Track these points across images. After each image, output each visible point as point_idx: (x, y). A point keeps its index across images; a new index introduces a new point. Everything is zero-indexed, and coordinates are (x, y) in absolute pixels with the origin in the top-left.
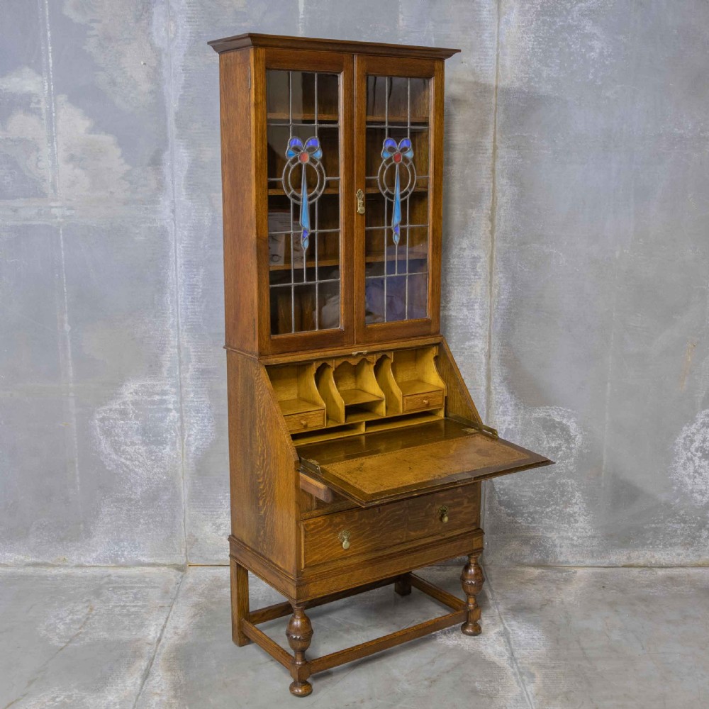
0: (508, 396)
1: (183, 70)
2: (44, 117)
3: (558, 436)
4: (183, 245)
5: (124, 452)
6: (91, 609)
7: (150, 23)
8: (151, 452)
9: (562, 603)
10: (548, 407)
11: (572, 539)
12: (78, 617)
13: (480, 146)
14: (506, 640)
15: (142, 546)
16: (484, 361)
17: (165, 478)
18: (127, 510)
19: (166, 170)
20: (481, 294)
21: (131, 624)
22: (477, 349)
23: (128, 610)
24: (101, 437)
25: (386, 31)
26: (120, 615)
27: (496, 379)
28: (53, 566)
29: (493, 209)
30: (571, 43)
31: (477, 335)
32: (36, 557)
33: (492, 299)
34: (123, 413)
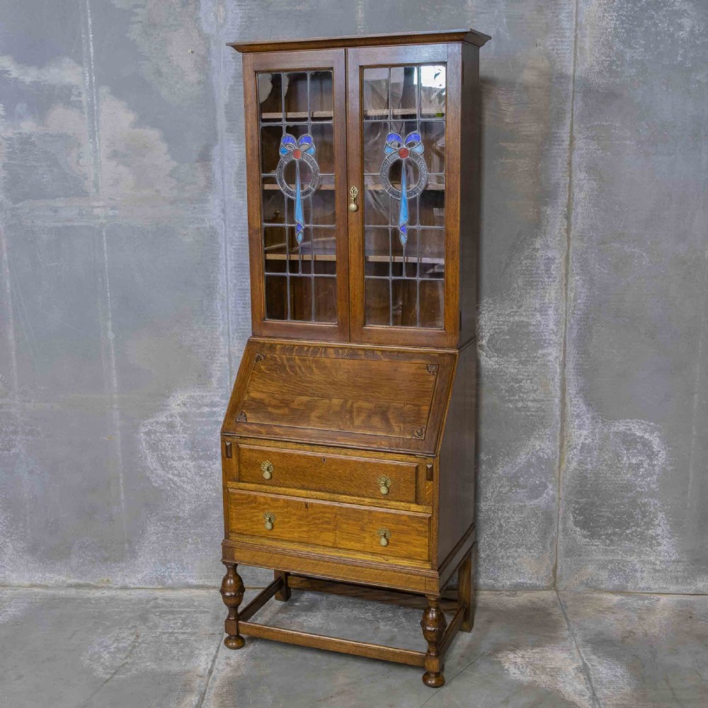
0: (584, 408)
1: (233, 58)
2: (86, 110)
3: (640, 452)
4: (234, 247)
5: (171, 468)
6: (138, 636)
7: (197, 8)
8: (200, 467)
9: (646, 635)
10: (628, 420)
11: (655, 564)
12: (124, 645)
13: (555, 137)
14: (586, 677)
15: (190, 566)
16: (558, 370)
17: (214, 494)
18: (175, 529)
19: (215, 167)
20: (556, 298)
21: (180, 653)
22: (551, 358)
23: (177, 638)
24: (147, 452)
25: (453, 13)
26: (168, 643)
27: (572, 390)
28: (96, 588)
29: (569, 206)
30: (658, 22)
31: (551, 342)
32: (78, 577)
33: (568, 303)
34: (171, 426)
